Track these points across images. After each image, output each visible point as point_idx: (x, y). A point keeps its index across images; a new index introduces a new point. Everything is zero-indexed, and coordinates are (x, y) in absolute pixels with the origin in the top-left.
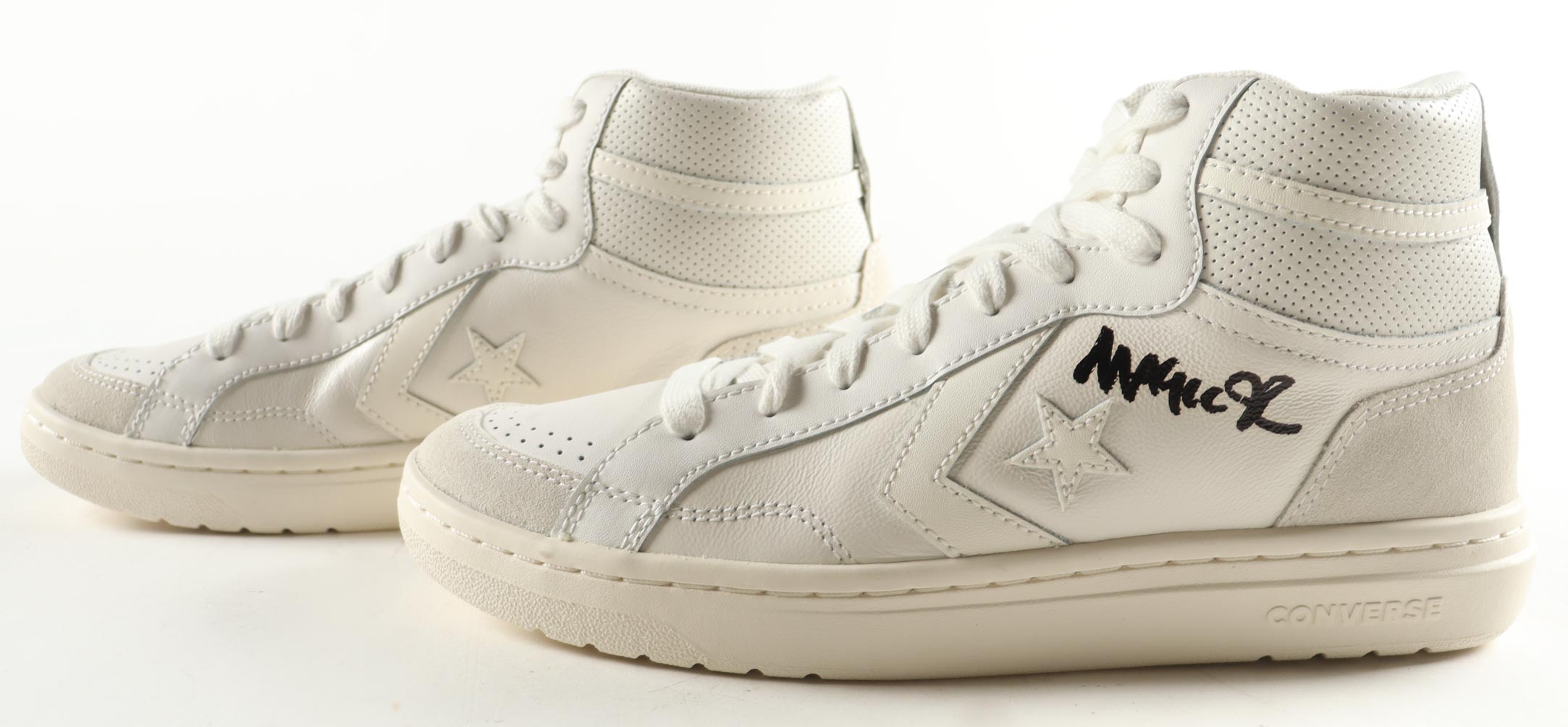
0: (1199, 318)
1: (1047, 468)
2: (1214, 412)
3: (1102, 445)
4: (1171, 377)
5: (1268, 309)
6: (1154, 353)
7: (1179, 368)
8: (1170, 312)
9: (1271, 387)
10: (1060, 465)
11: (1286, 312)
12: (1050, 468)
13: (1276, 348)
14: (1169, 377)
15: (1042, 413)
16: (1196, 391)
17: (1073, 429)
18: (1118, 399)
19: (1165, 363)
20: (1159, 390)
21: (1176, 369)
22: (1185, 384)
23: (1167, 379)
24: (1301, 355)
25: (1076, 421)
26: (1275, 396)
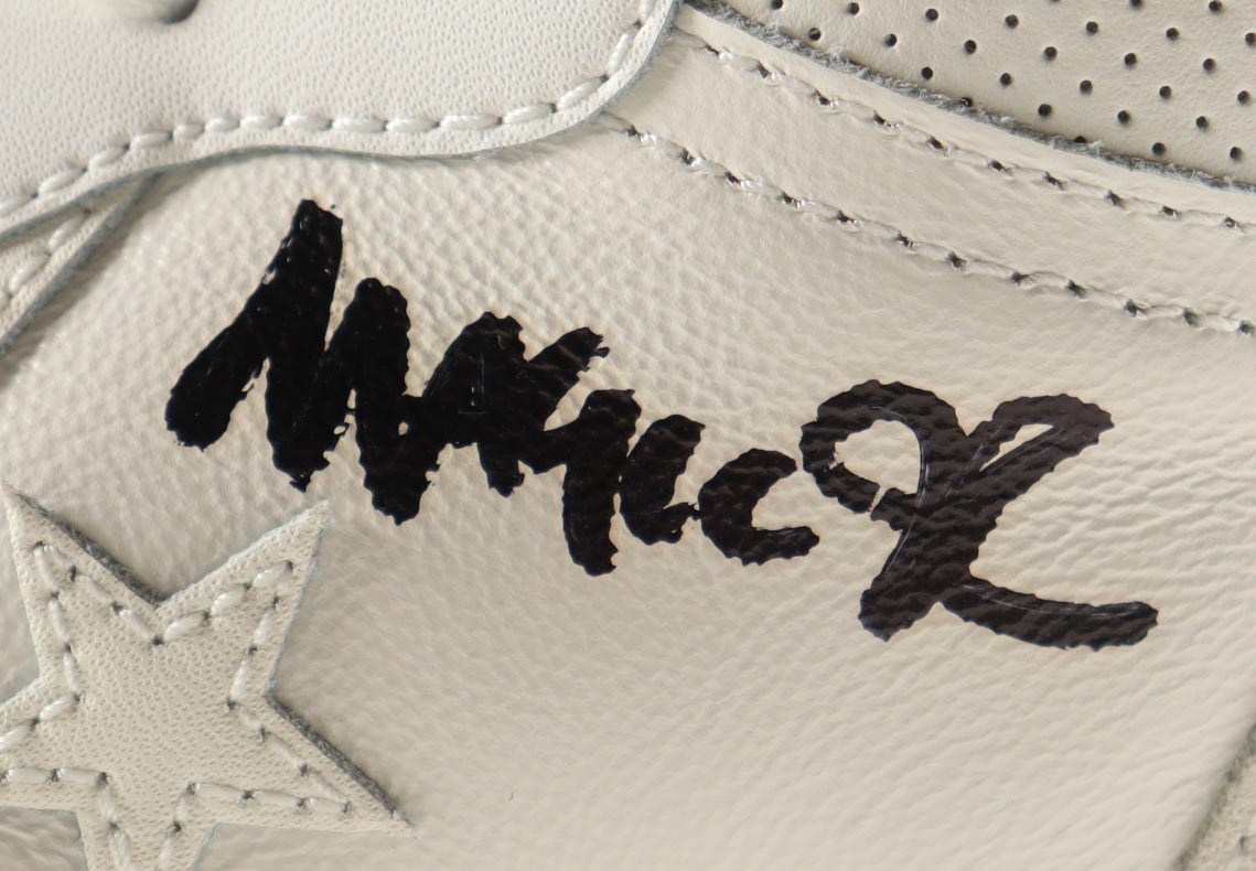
0: (686, 158)
1: (54, 806)
2: (761, 559)
3: (284, 707)
4: (574, 414)
5: (973, 113)
6: (503, 314)
7: (605, 372)
8: (568, 138)
9: (1006, 448)
10: (105, 792)
11: (1053, 123)
12: (67, 806)
13: (1018, 278)
14: (566, 412)
15: (33, 575)
16: (682, 469)
17: (158, 641)
18: (349, 510)
19: (550, 353)
20: (523, 467)
21: (597, 376)
22: (634, 441)
23: (555, 421)
24: (1132, 308)
25: (169, 605)
26: (1024, 486)
